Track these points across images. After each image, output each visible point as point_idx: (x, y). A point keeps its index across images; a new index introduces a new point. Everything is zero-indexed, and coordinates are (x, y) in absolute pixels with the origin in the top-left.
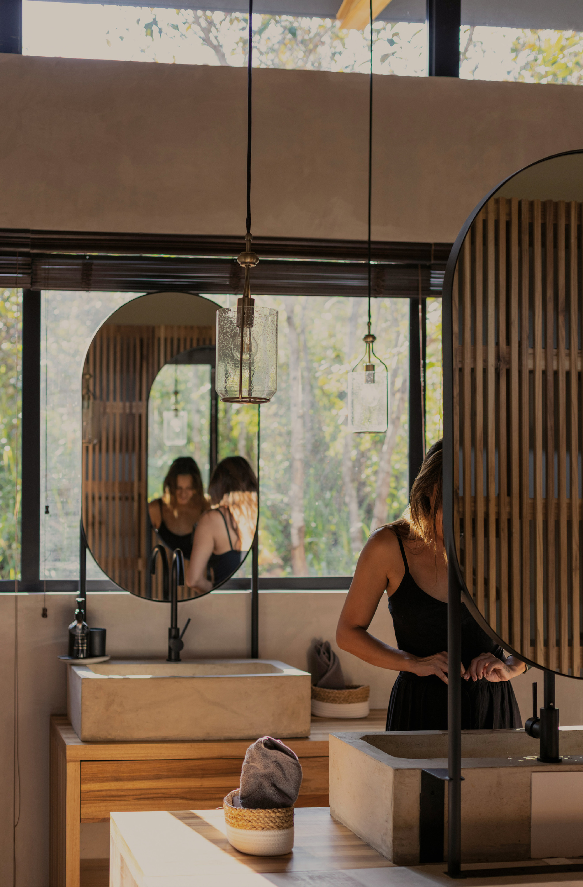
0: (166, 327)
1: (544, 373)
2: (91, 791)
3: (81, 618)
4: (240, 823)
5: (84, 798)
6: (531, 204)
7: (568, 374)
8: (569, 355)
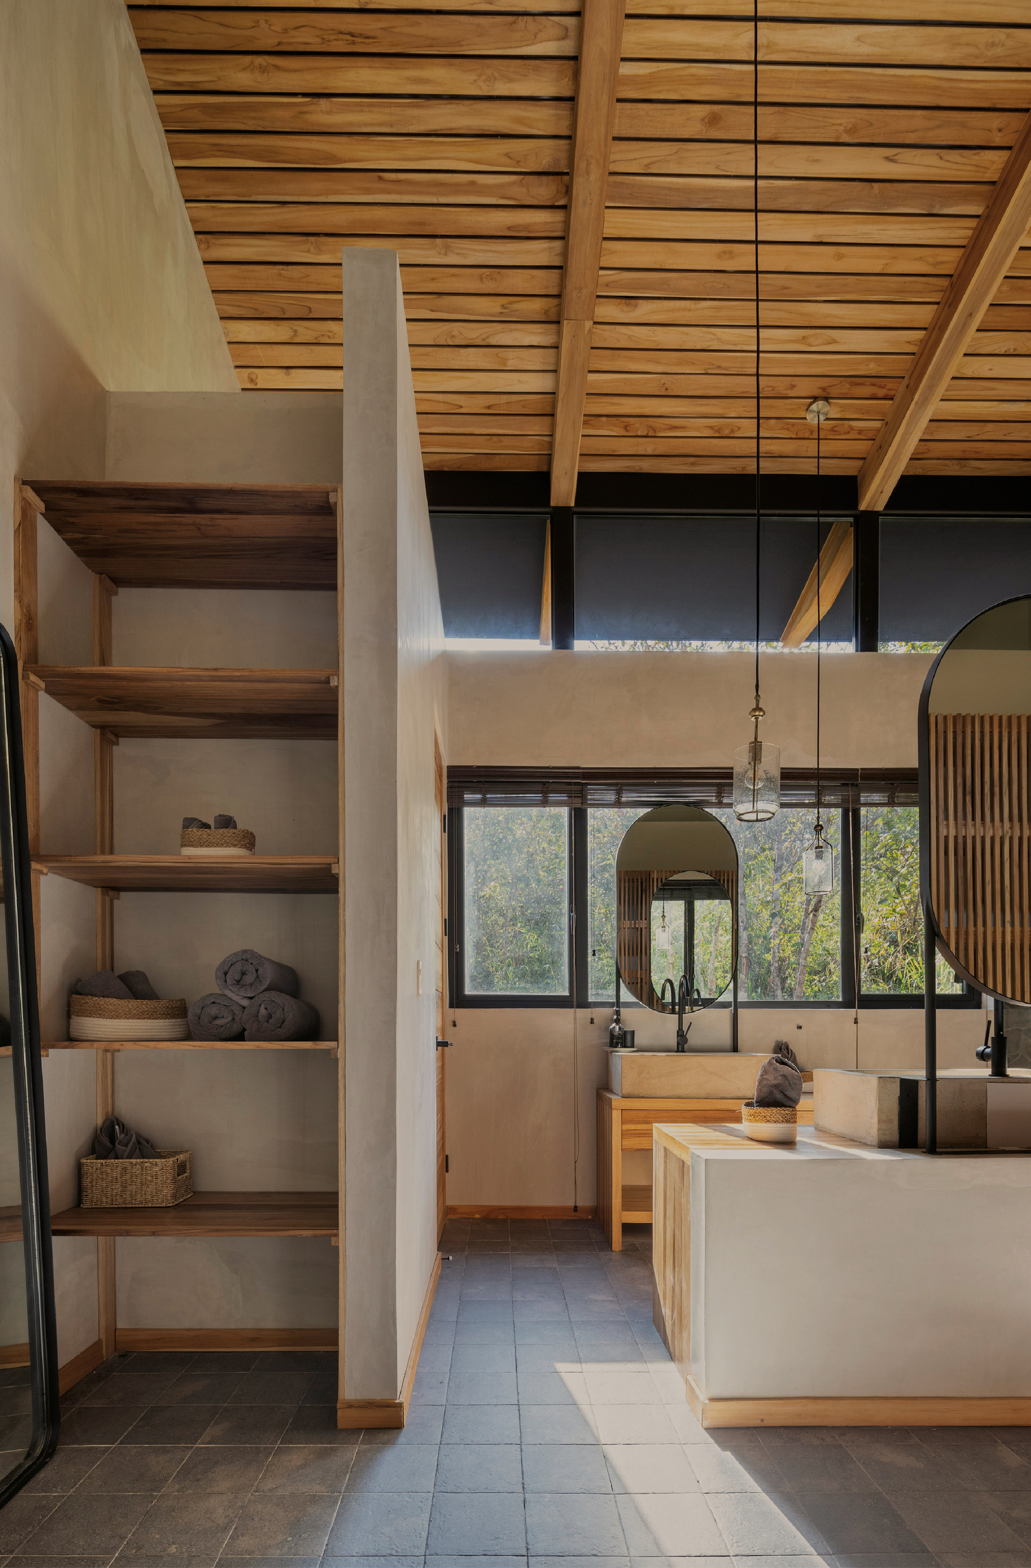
0: (658, 872)
1: (956, 837)
2: (628, 1130)
3: (618, 1021)
4: (757, 1119)
5: (624, 1134)
6: (945, 718)
7: (974, 838)
8: (974, 825)
